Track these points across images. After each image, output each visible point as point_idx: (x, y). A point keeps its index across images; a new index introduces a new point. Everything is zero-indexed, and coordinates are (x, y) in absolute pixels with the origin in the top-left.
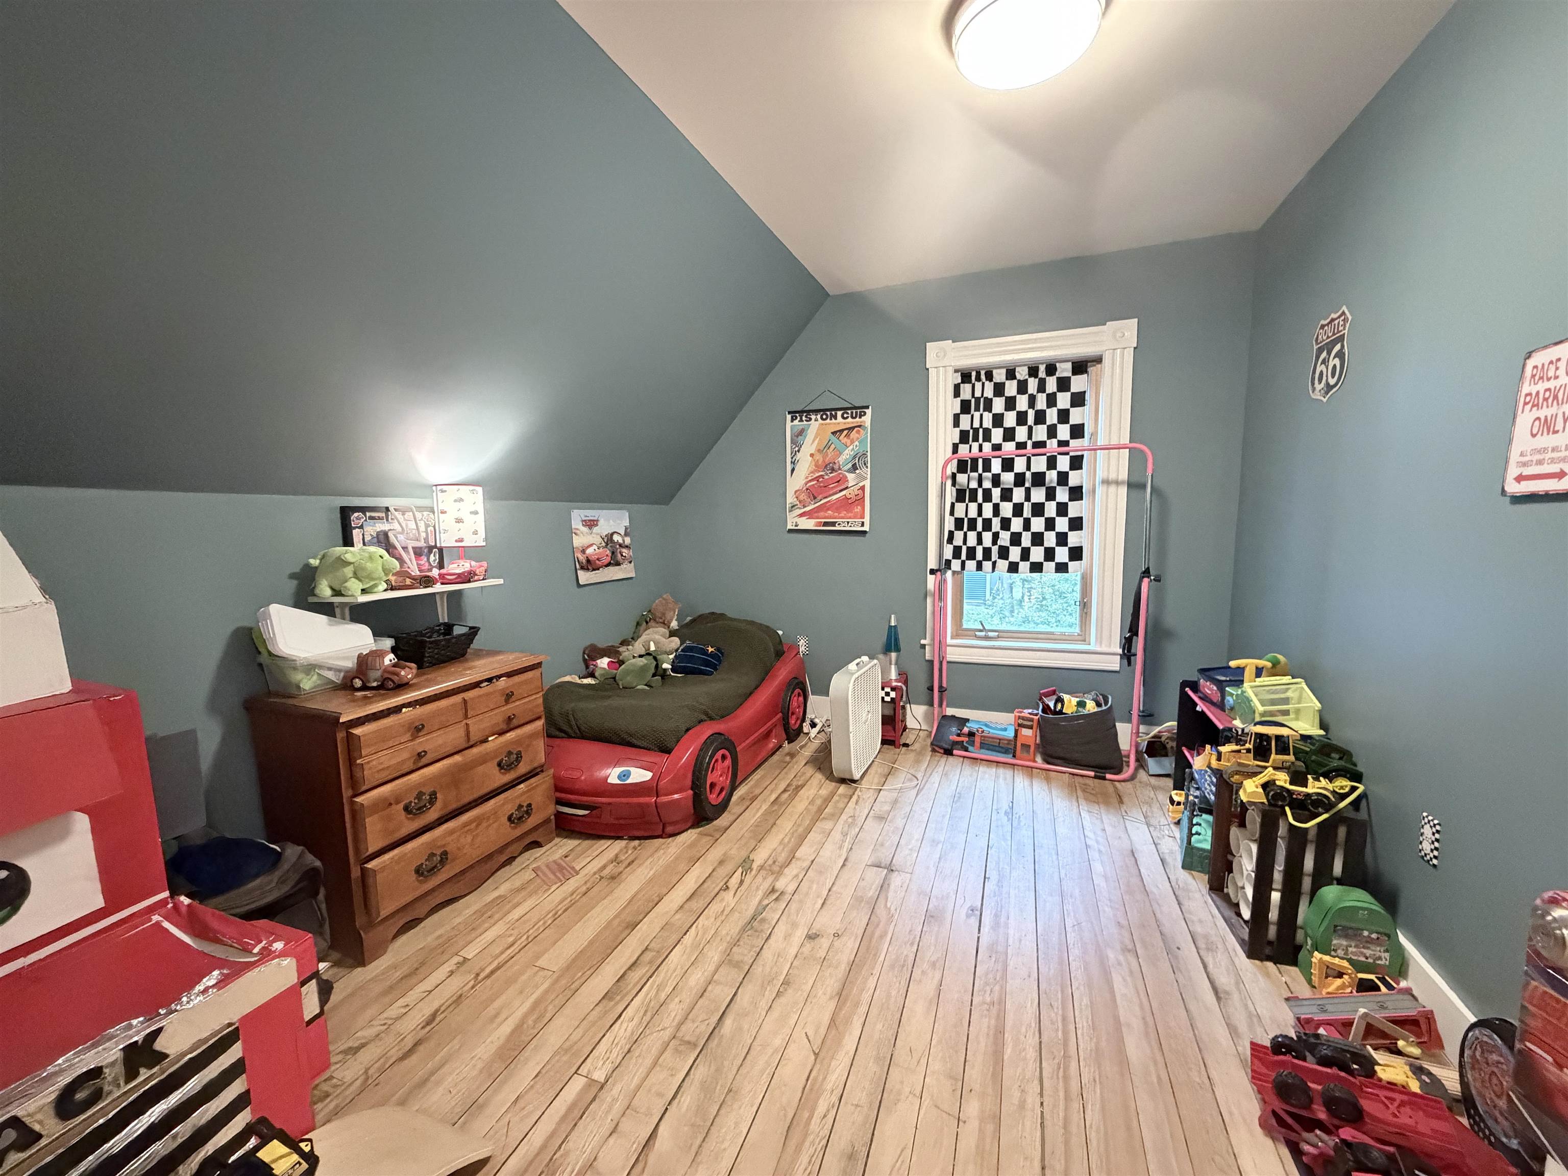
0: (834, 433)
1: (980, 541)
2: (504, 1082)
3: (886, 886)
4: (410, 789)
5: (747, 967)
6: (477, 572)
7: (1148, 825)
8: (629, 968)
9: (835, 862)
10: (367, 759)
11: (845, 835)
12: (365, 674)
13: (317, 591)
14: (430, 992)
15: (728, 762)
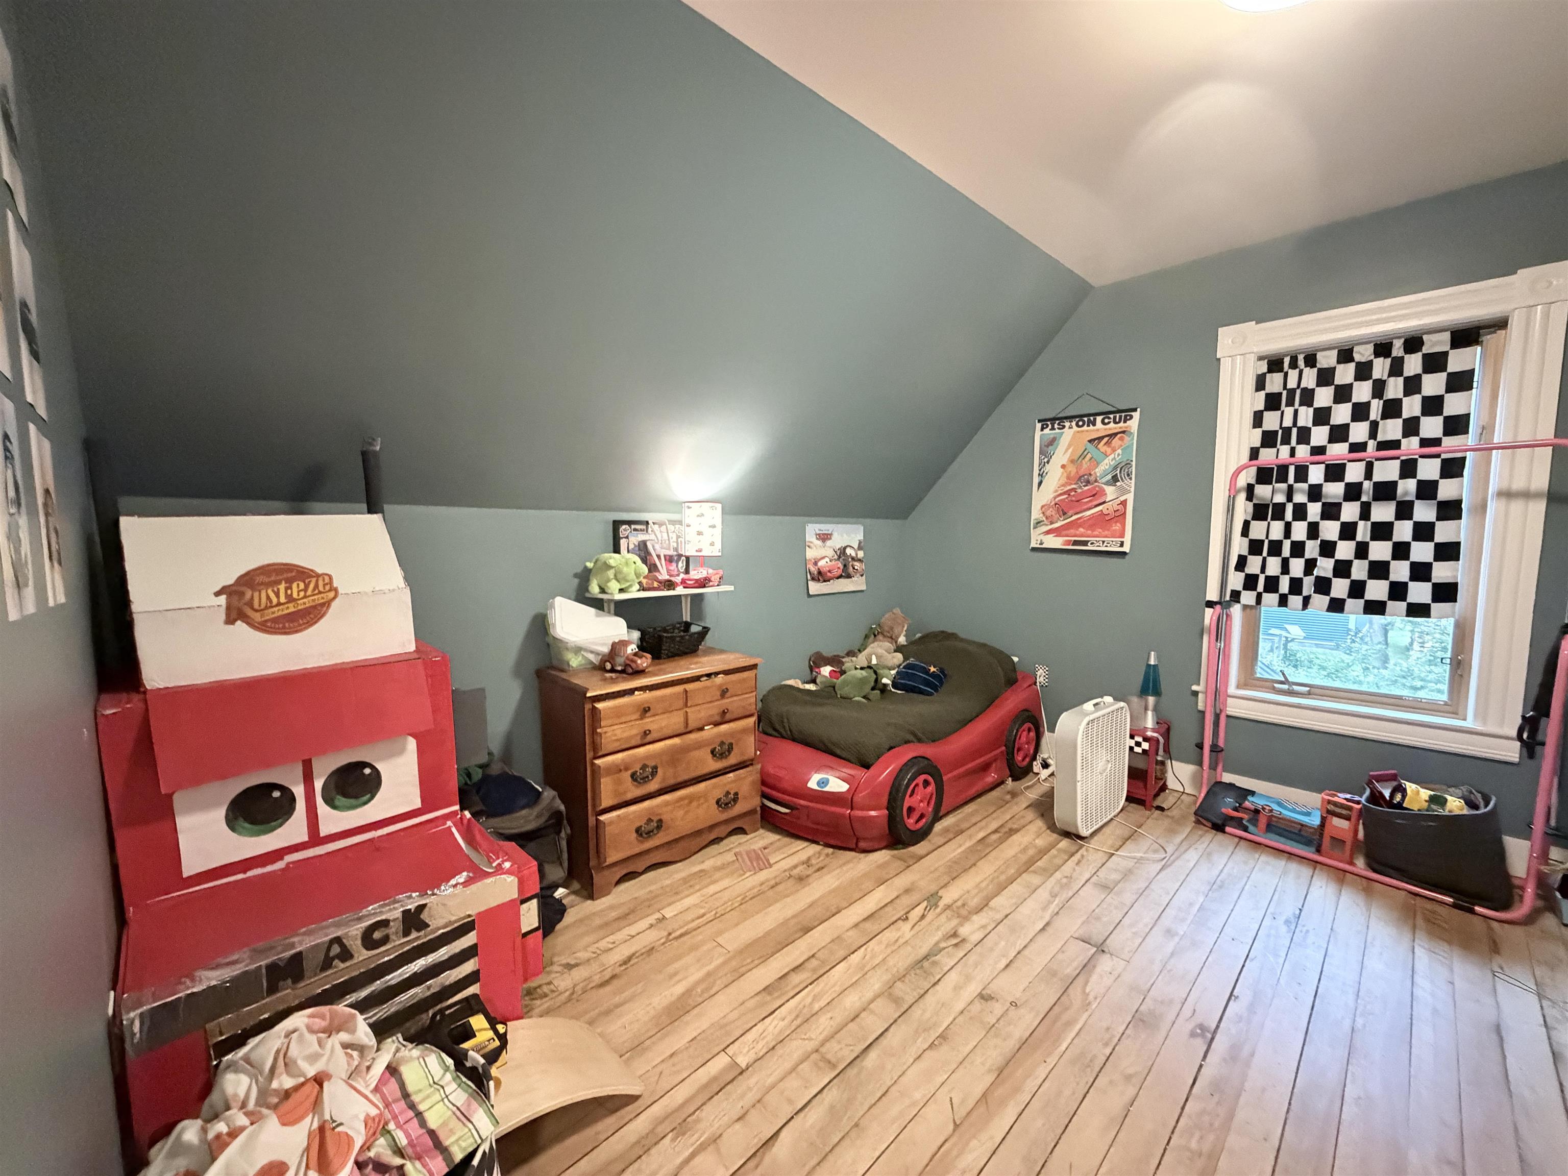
0: (1090, 441)
1: (1285, 569)
2: (666, 1035)
3: (1089, 966)
4: (636, 759)
5: (906, 1007)
6: (712, 579)
7: (1540, 996)
8: (793, 970)
9: (1034, 923)
10: (605, 729)
11: (1054, 896)
12: (613, 659)
13: (590, 588)
14: (633, 937)
15: (931, 788)
